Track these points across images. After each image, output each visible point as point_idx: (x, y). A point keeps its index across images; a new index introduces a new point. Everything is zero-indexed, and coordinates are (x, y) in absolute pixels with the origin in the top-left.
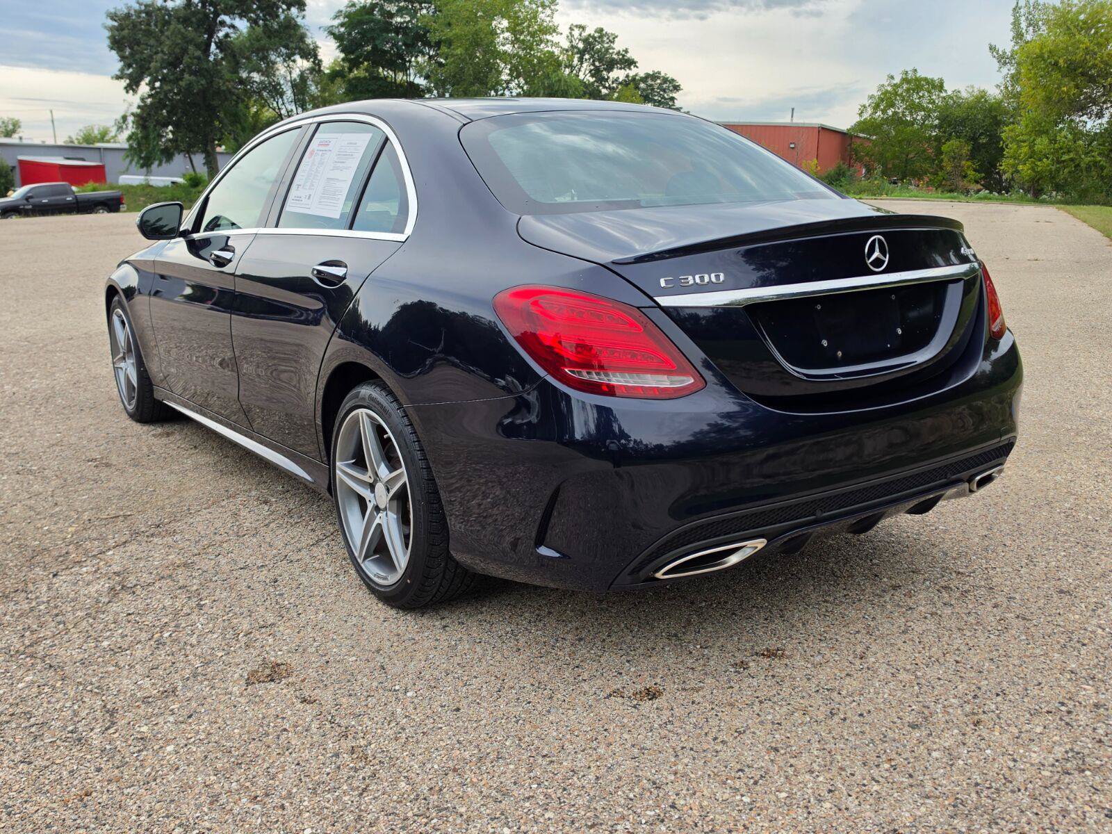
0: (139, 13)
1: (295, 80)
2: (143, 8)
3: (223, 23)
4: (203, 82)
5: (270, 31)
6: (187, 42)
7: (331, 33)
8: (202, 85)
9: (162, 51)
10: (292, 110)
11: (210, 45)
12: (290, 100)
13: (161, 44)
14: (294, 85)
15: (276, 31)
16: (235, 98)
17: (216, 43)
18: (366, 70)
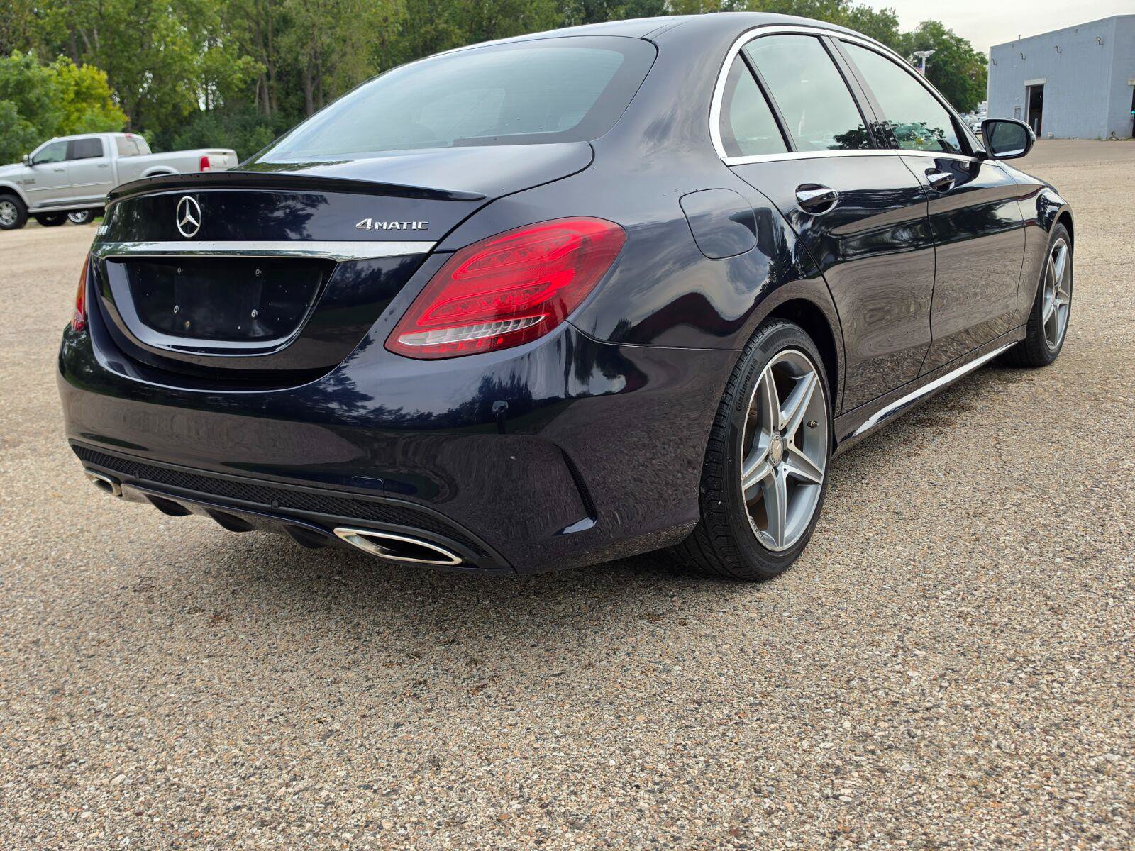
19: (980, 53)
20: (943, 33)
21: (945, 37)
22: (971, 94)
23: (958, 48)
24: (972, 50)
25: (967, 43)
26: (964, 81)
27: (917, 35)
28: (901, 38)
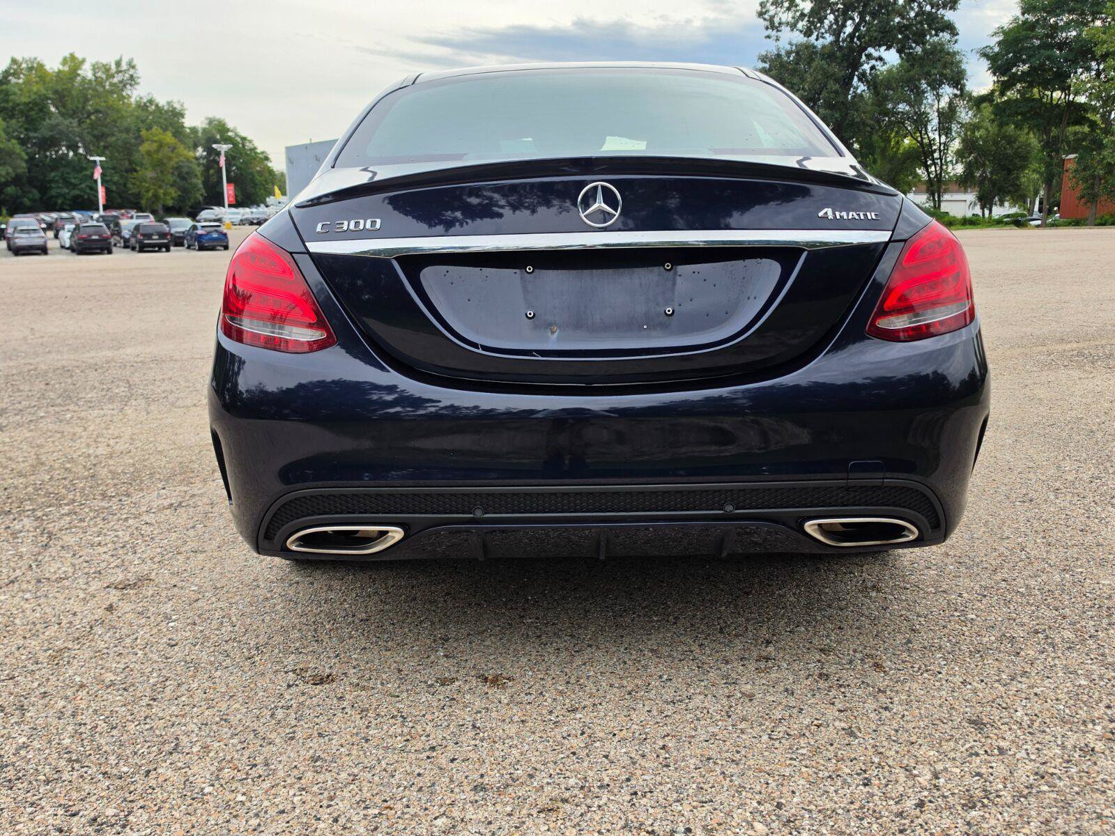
0: (788, 53)
1: (943, 108)
2: (794, 48)
3: (869, 57)
4: (837, 115)
5: (913, 58)
6: (828, 77)
7: (985, 55)
8: (836, 118)
9: (803, 89)
10: (934, 139)
11: (853, 79)
12: (934, 128)
13: (803, 81)
14: (941, 114)
15: (921, 58)
16: (869, 129)
17: (857, 76)
18: (1018, 91)
19: (263, 153)
20: (228, 130)
21: (230, 134)
22: (260, 189)
23: (244, 146)
24: (255, 148)
25: (250, 141)
26: (253, 176)
27: (204, 130)
28: (188, 131)
